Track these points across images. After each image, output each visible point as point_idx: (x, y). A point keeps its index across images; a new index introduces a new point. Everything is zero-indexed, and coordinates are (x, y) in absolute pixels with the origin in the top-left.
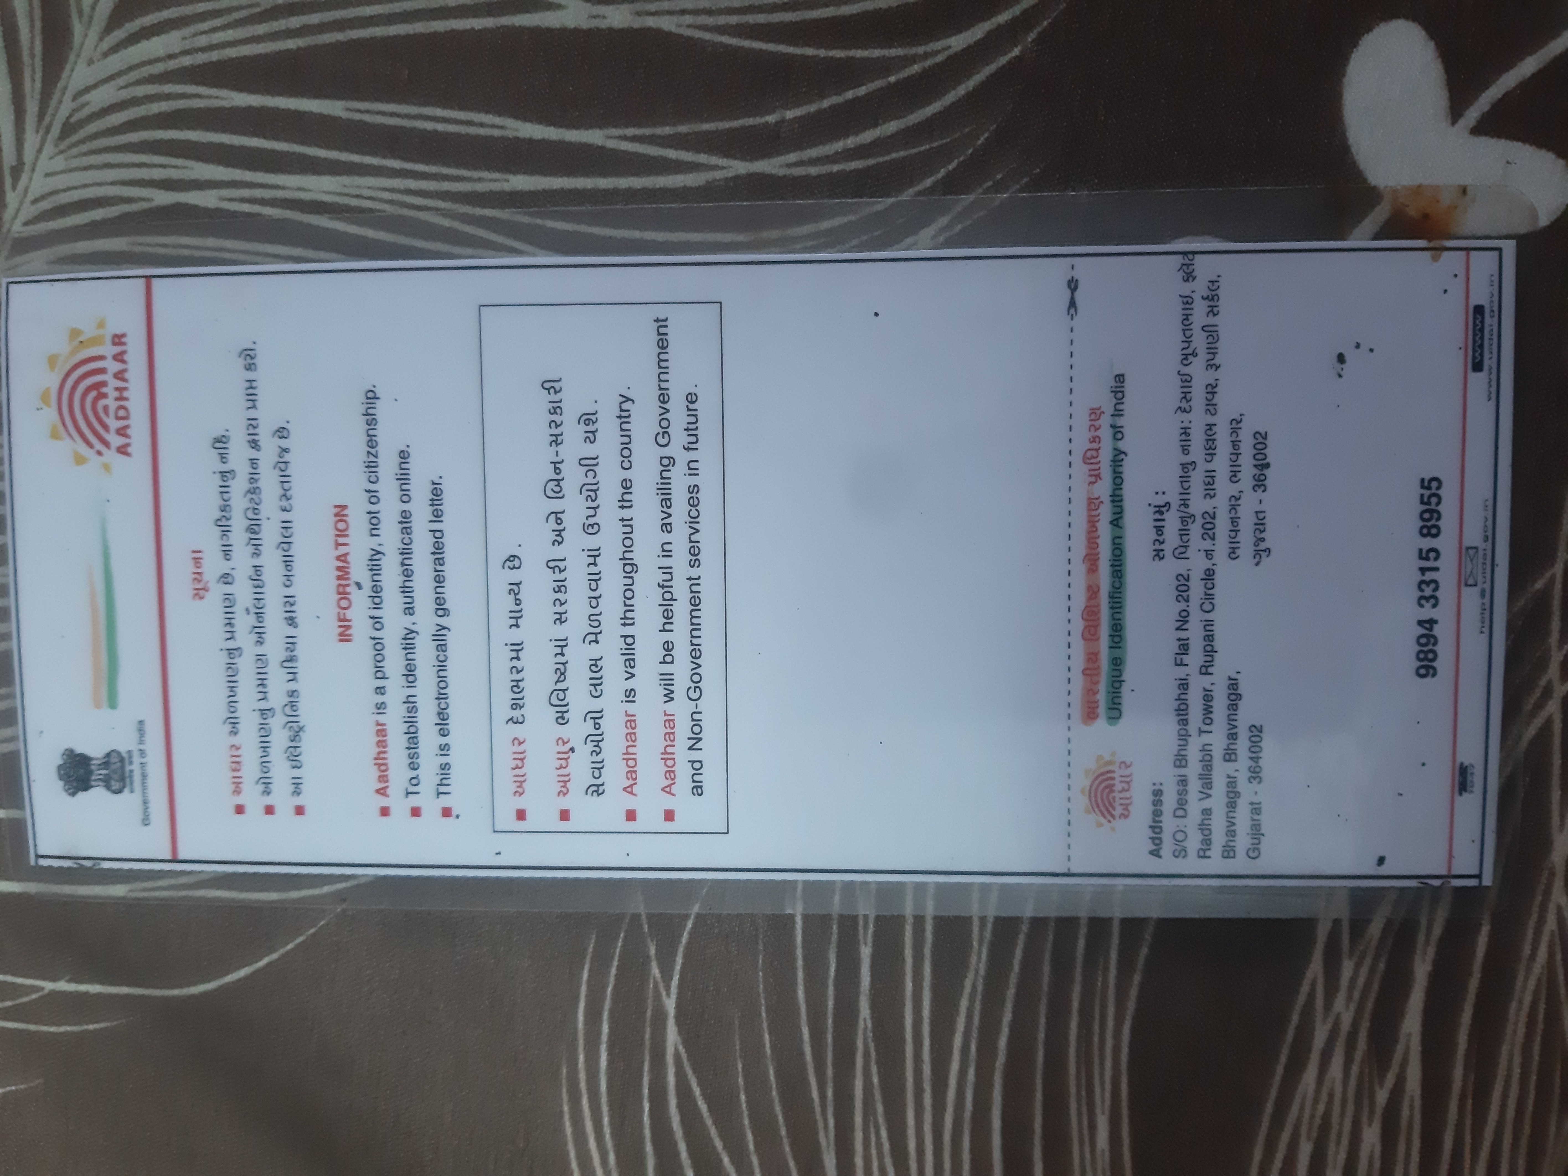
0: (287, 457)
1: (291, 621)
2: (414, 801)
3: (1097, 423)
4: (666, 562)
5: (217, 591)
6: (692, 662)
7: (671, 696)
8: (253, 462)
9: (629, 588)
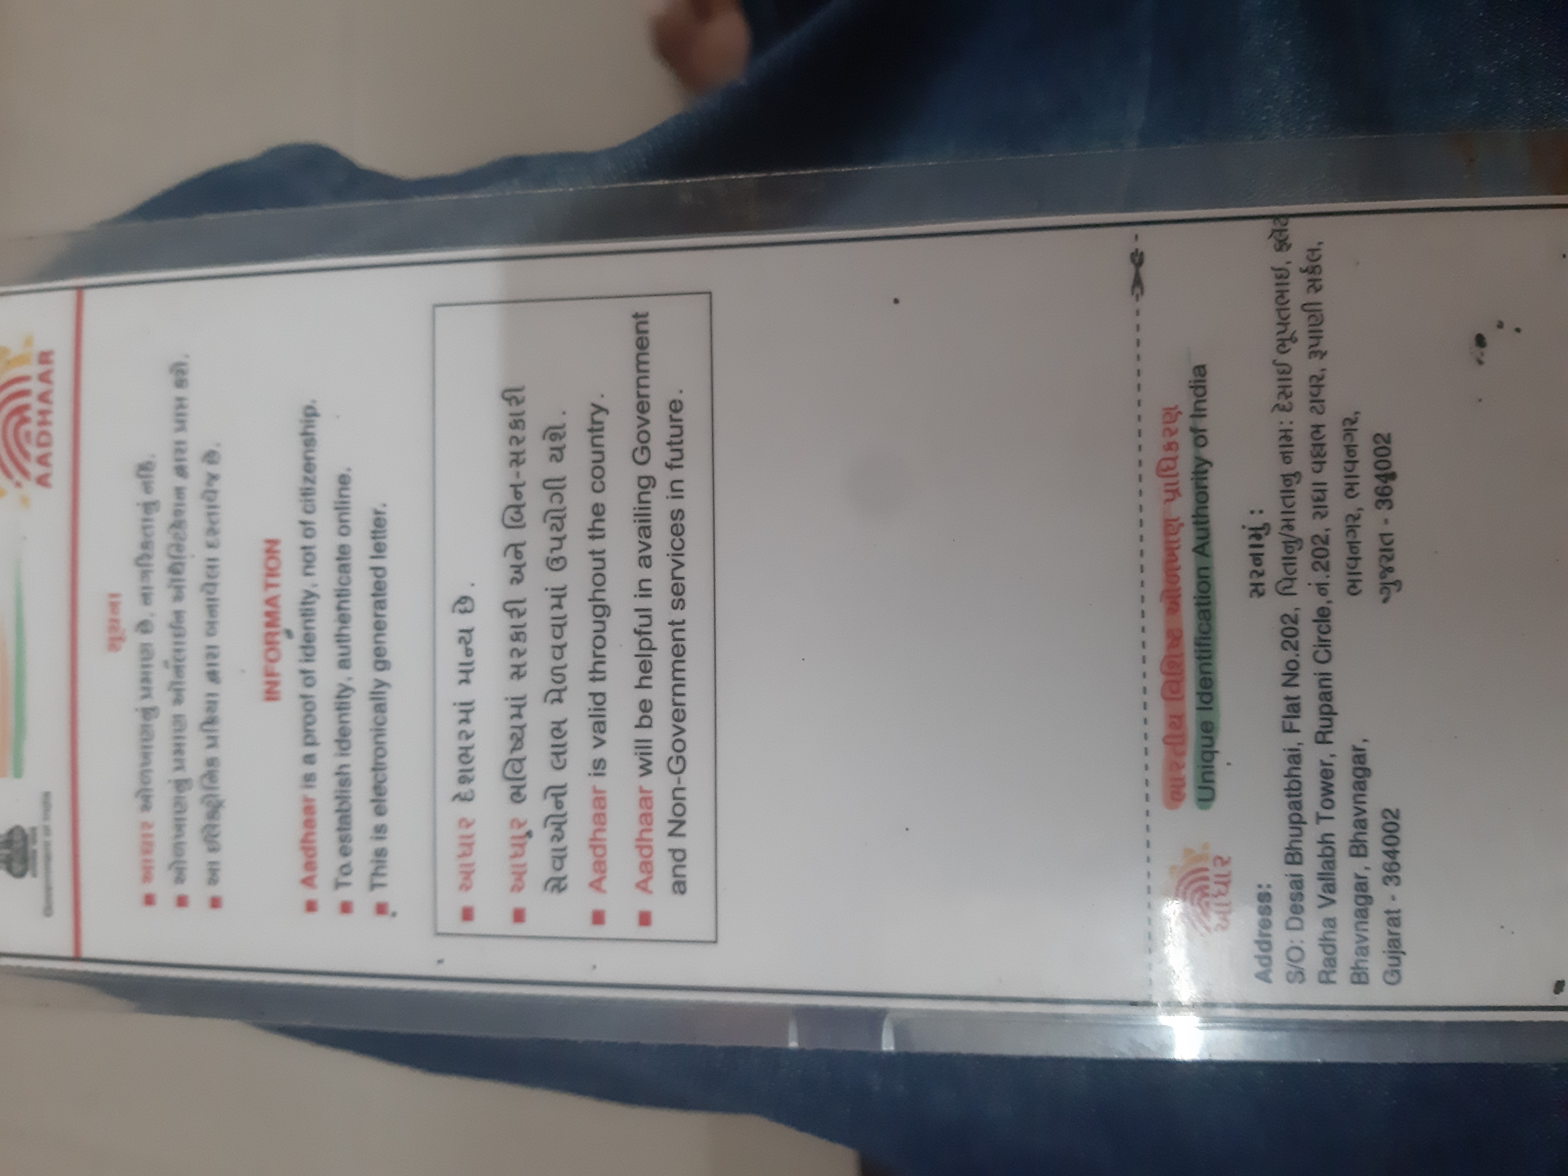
0: (216, 485)
1: (213, 676)
2: (345, 894)
3: (1172, 426)
4: (644, 603)
5: (133, 641)
6: (675, 726)
7: (648, 767)
8: (179, 492)
9: (599, 635)
